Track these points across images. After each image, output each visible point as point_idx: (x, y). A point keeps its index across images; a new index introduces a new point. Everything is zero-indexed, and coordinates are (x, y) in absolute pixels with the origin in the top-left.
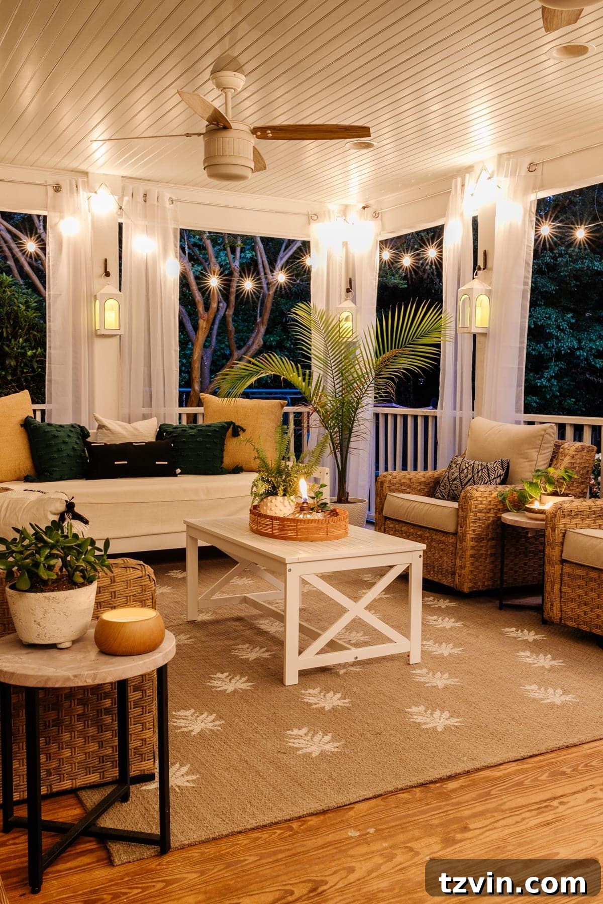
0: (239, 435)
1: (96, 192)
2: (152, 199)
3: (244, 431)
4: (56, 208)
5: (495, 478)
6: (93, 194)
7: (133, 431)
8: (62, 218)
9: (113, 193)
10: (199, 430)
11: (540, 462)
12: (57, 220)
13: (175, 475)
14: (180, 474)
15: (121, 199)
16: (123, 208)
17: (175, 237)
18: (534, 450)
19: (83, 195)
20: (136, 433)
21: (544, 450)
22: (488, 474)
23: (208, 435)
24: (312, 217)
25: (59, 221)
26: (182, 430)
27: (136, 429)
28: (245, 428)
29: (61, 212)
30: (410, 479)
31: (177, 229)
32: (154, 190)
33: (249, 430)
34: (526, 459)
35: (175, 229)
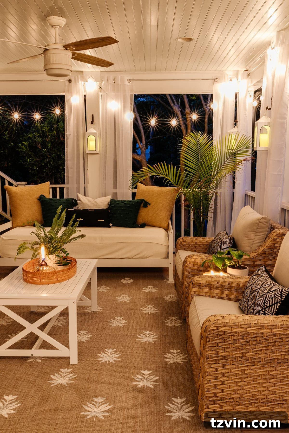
0: (147, 207)
1: (87, 81)
2: (118, 81)
3: (150, 205)
4: (70, 91)
5: (224, 249)
6: (86, 82)
7: (94, 203)
8: (72, 96)
9: (96, 81)
10: (125, 204)
11: (256, 241)
12: (70, 97)
13: (110, 227)
14: (112, 226)
15: (101, 84)
16: (102, 87)
17: (131, 100)
18: (252, 233)
19: (81, 83)
20: (95, 204)
21: (259, 233)
22: (221, 245)
23: (128, 206)
24: (215, 80)
25: (71, 97)
26: (117, 203)
27: (96, 202)
28: (150, 203)
29: (71, 93)
30: (196, 242)
31: (132, 95)
32: (119, 76)
33: (152, 204)
34: (248, 238)
35: (131, 95)
